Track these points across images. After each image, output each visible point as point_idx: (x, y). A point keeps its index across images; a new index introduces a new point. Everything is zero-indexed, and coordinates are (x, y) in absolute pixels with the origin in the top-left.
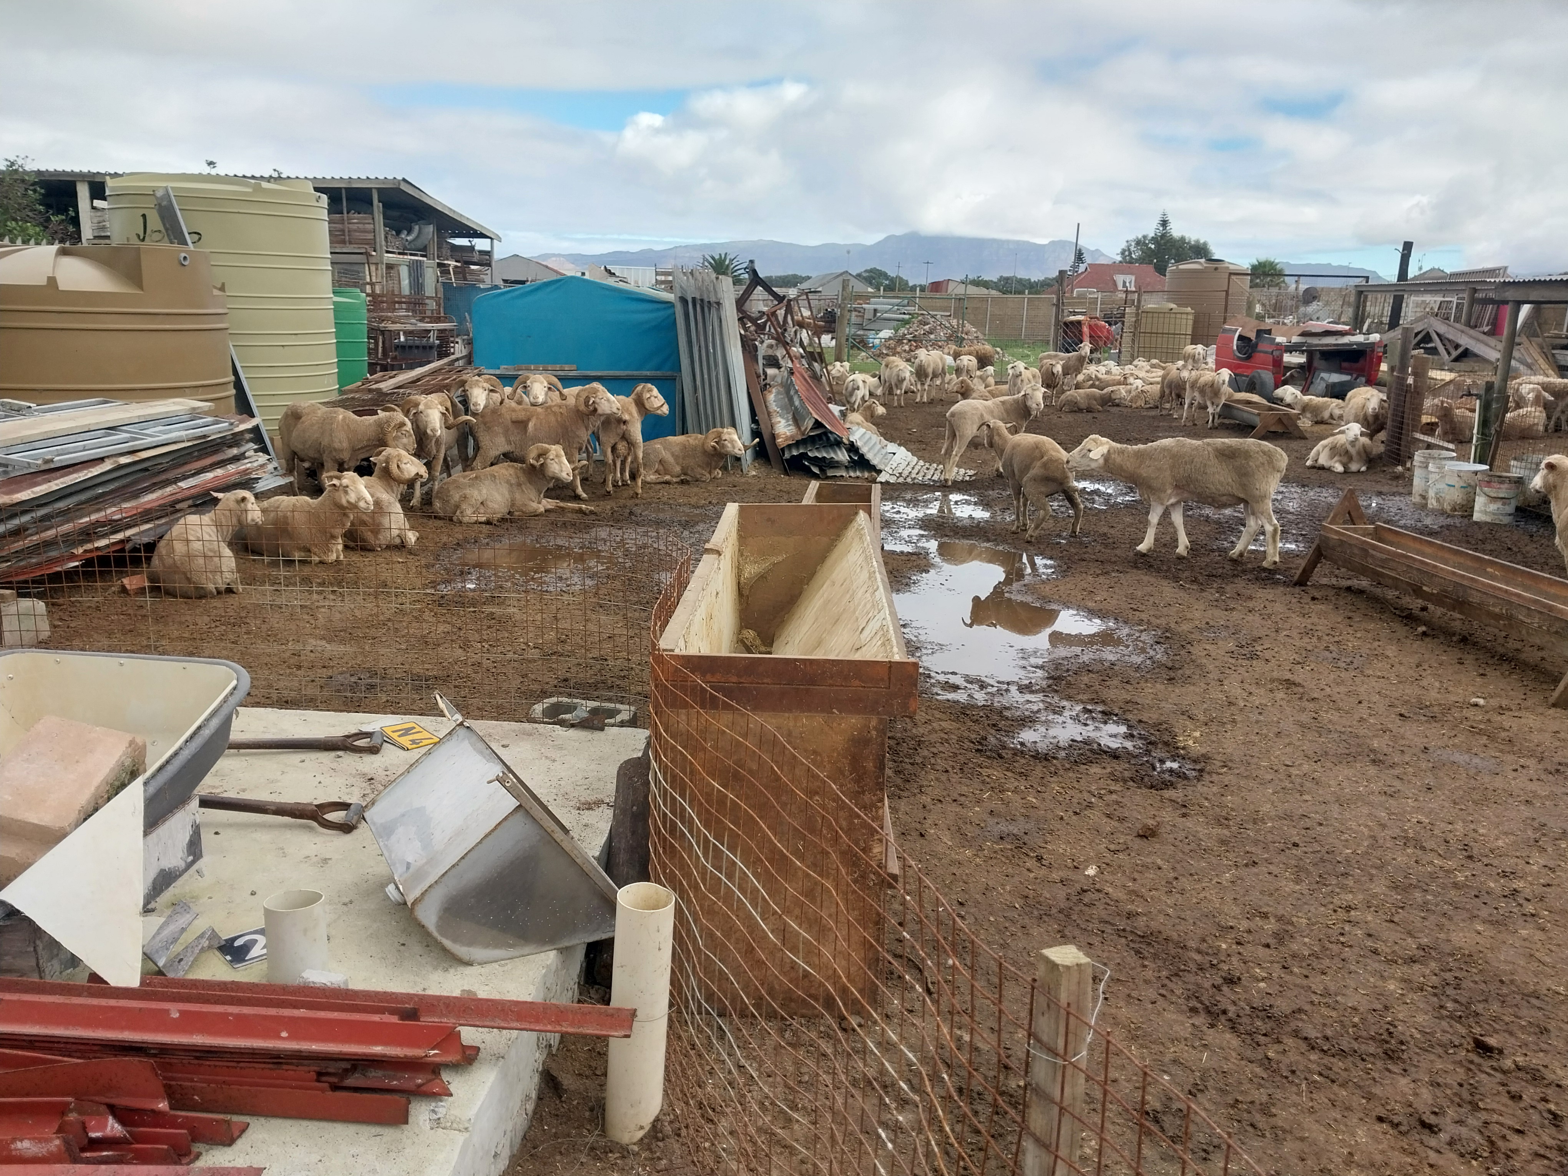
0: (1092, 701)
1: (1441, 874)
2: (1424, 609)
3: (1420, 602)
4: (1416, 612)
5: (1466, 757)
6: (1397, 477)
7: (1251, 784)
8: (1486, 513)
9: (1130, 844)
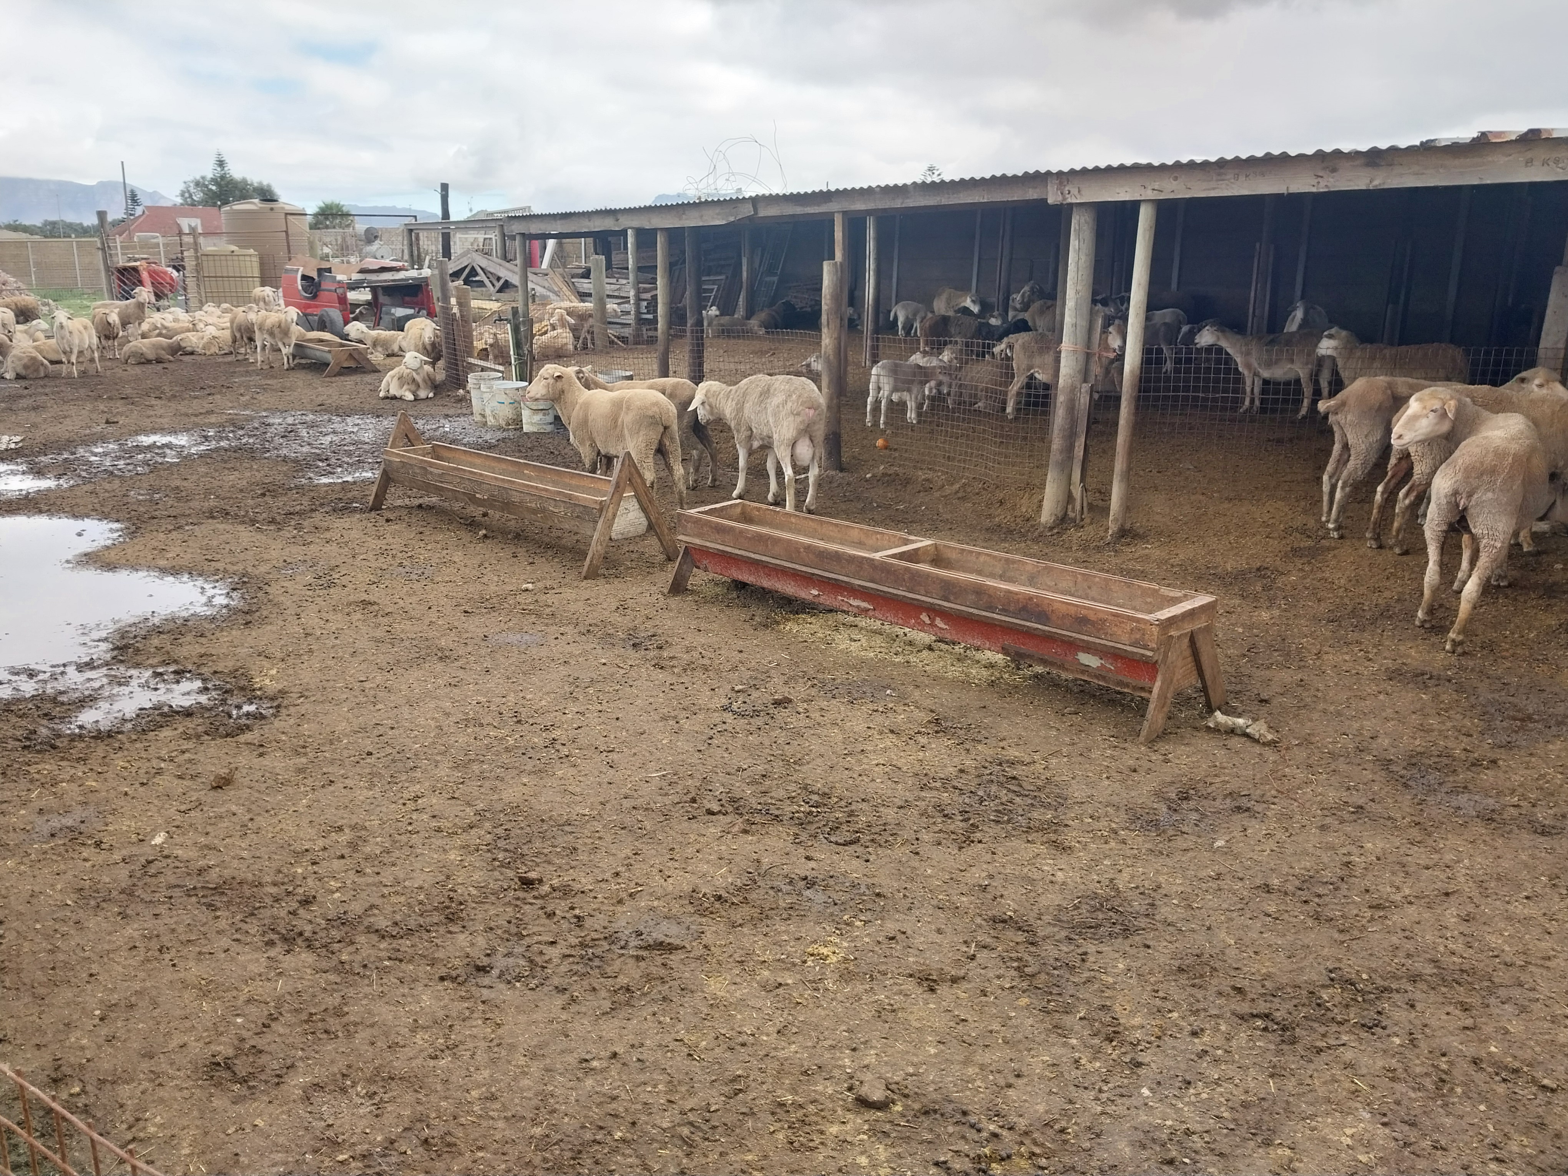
0: (164, 663)
1: (495, 743)
2: (485, 515)
3: (482, 510)
4: (479, 518)
5: (519, 636)
6: (460, 400)
7: (327, 706)
8: (532, 424)
9: (203, 799)
